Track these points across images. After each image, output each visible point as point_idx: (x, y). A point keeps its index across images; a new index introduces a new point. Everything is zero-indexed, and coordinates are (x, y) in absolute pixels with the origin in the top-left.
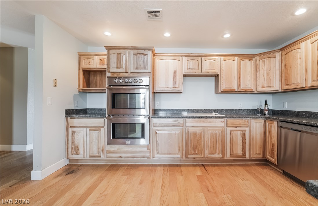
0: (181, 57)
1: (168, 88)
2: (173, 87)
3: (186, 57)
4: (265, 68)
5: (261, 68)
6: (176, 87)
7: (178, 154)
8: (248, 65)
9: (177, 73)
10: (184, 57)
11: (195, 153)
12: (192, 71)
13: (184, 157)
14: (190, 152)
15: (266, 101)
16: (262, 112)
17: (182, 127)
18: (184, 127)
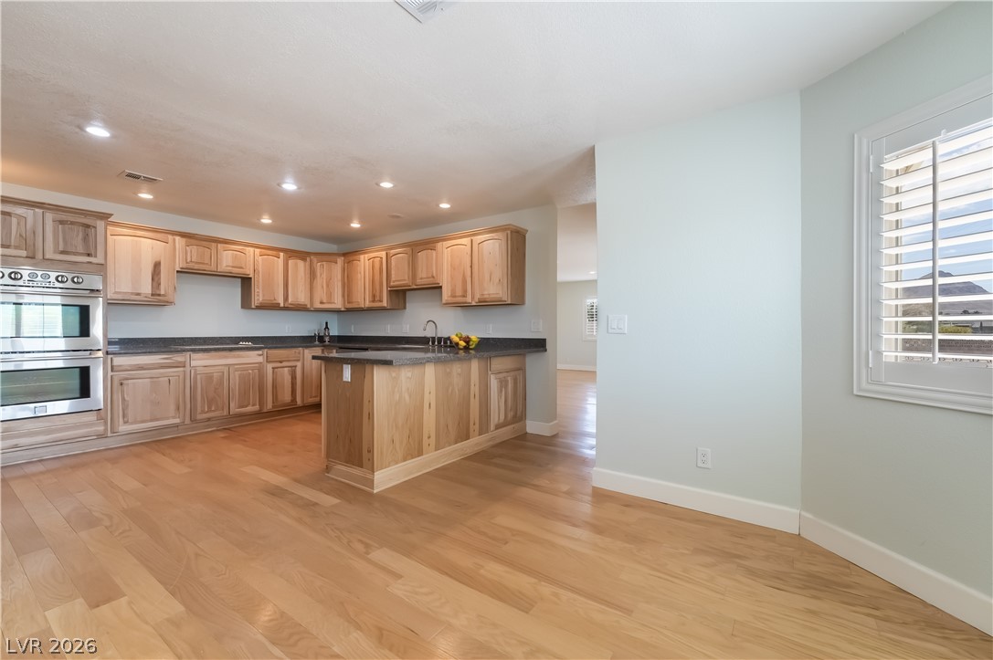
0: (170, 237)
1: (138, 294)
2: (152, 295)
3: (184, 240)
4: (324, 276)
5: (318, 274)
6: (159, 295)
7: (174, 417)
8: (299, 268)
9: (163, 268)
10: (177, 238)
11: (209, 411)
12: (196, 267)
13: (187, 421)
14: (199, 409)
15: (327, 323)
16: (321, 339)
17: (182, 369)
18: (188, 369)
